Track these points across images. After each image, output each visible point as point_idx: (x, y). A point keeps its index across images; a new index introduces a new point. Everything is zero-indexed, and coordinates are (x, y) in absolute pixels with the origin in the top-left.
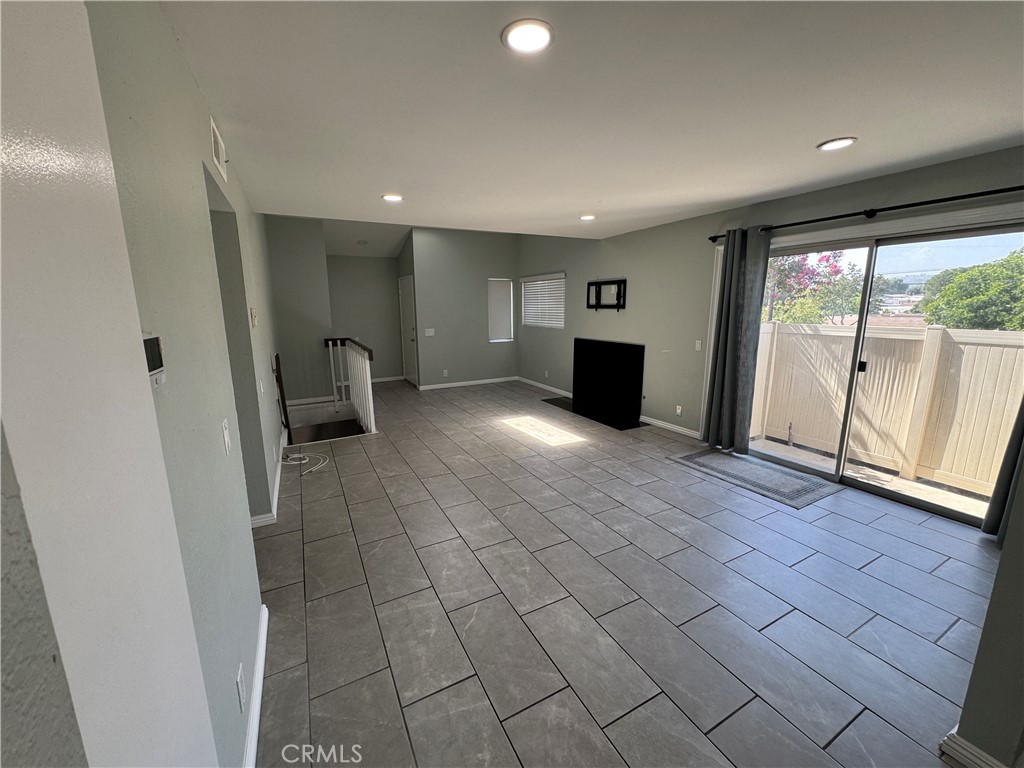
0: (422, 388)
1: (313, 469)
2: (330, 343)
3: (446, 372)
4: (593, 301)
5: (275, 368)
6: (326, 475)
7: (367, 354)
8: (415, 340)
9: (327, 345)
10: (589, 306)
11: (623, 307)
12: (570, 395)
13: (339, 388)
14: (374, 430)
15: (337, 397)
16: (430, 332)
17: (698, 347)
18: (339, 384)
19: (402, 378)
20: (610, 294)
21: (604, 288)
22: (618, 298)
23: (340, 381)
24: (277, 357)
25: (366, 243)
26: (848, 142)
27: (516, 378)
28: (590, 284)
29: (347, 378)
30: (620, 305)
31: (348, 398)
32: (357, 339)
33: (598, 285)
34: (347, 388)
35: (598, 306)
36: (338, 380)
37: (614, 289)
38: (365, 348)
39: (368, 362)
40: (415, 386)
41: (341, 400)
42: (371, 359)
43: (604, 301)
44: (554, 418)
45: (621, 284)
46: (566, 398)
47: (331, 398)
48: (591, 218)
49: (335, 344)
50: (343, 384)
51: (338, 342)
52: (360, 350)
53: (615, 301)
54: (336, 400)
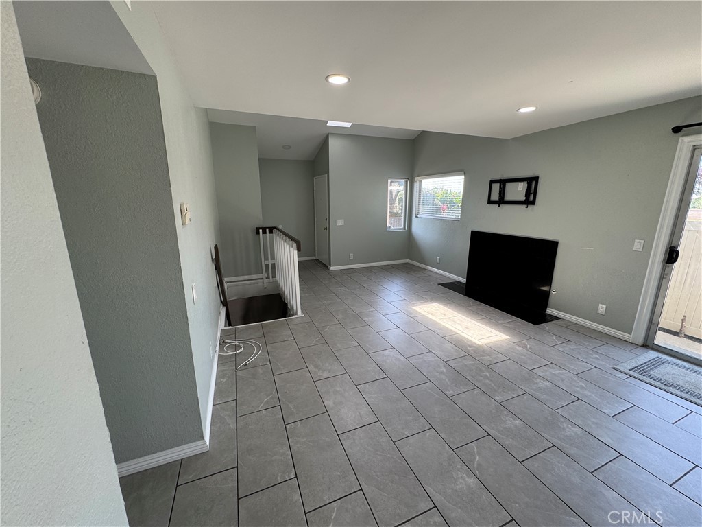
0: (332, 268)
1: (248, 361)
2: (261, 231)
3: (351, 255)
4: (495, 197)
5: (214, 257)
6: (260, 371)
7: (295, 245)
8: (328, 229)
9: (258, 233)
10: (490, 202)
11: (533, 203)
12: (464, 280)
13: (267, 265)
14: (300, 313)
15: (265, 275)
16: (340, 222)
17: (638, 245)
18: (267, 262)
19: (314, 258)
20: (517, 191)
21: (509, 186)
22: (528, 193)
23: (268, 260)
24: (216, 248)
25: (290, 147)
27: (407, 261)
28: (492, 182)
29: (273, 258)
30: (530, 200)
31: (274, 276)
32: (280, 227)
33: (503, 183)
34: (273, 265)
35: (502, 201)
36: (266, 259)
37: (522, 186)
38: (292, 239)
39: (296, 252)
40: (327, 267)
41: (268, 278)
42: (299, 249)
43: (508, 197)
44: (460, 305)
45: (532, 182)
46: (459, 282)
47: (260, 276)
48: (531, 109)
49: (264, 232)
50: (270, 262)
51: (267, 230)
52: (288, 239)
53: (523, 198)
54: (265, 278)
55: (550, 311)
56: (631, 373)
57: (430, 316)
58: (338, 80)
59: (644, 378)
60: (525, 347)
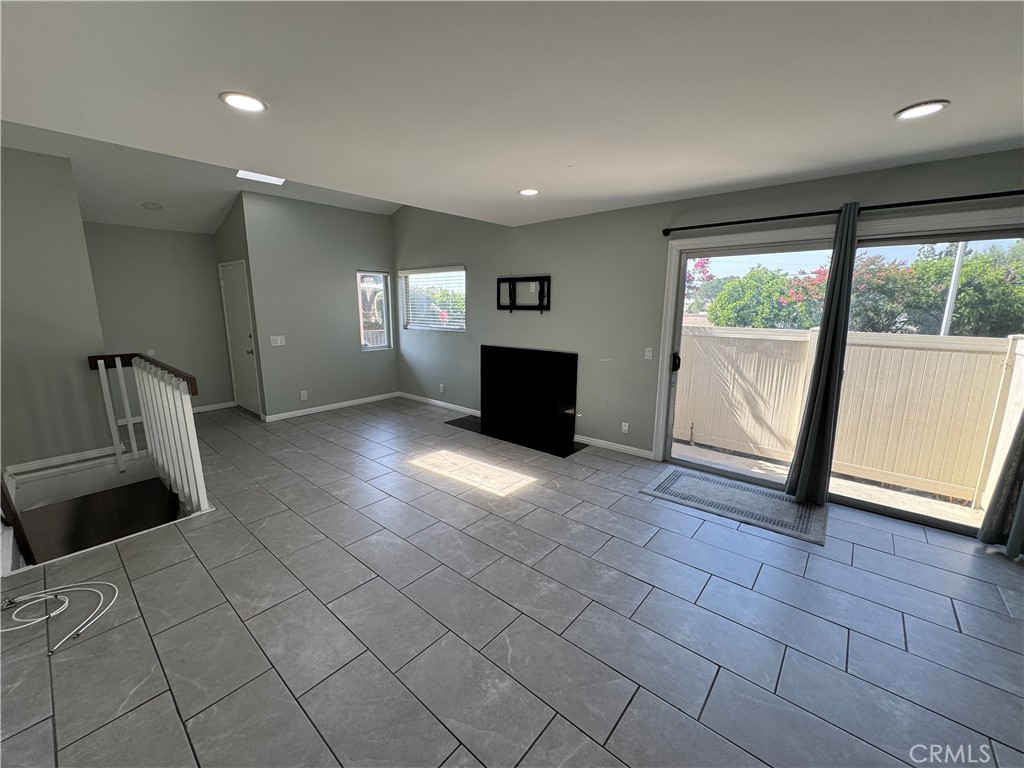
0: (269, 419)
1: (83, 627)
2: (101, 363)
3: (304, 393)
4: (505, 301)
6: (116, 637)
8: (254, 352)
9: (95, 367)
10: (500, 307)
11: (548, 308)
12: (478, 413)
13: (123, 430)
14: (205, 506)
15: (120, 447)
16: (279, 341)
17: (648, 354)
18: (121, 422)
19: (232, 404)
20: (529, 293)
21: (520, 286)
22: (541, 296)
23: (124, 417)
25: (160, 208)
26: (937, 107)
27: (398, 394)
28: (500, 281)
29: (136, 412)
30: (543, 306)
31: (142, 445)
32: (150, 353)
33: (513, 282)
34: (139, 425)
35: (513, 306)
36: (119, 415)
37: (534, 287)
38: (177, 374)
40: (257, 417)
42: (193, 391)
43: (520, 301)
45: (544, 281)
46: (472, 416)
48: (535, 192)
49: (110, 362)
50: (130, 421)
51: (118, 361)
52: (167, 376)
53: (536, 302)
54: (119, 452)
55: (578, 438)
56: (656, 493)
57: (435, 470)
58: (245, 104)
59: (666, 496)
60: (554, 488)
